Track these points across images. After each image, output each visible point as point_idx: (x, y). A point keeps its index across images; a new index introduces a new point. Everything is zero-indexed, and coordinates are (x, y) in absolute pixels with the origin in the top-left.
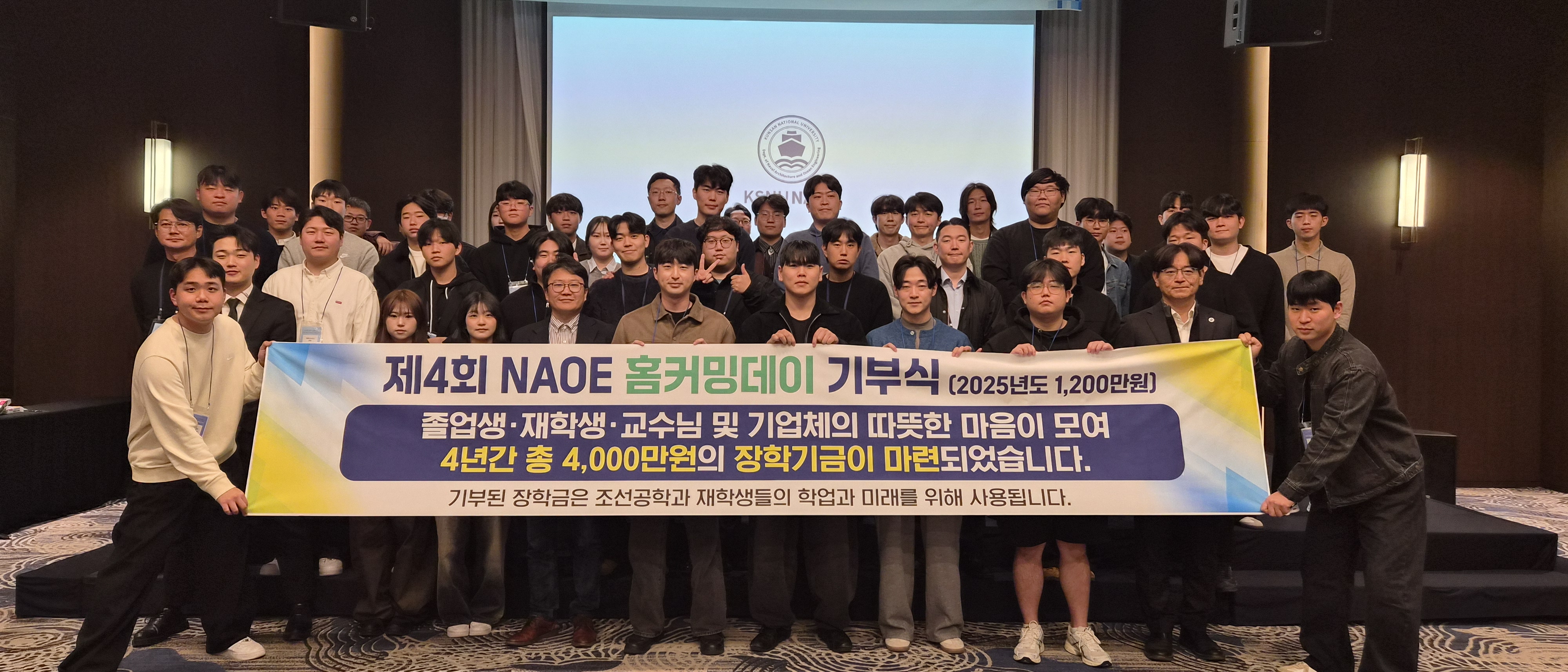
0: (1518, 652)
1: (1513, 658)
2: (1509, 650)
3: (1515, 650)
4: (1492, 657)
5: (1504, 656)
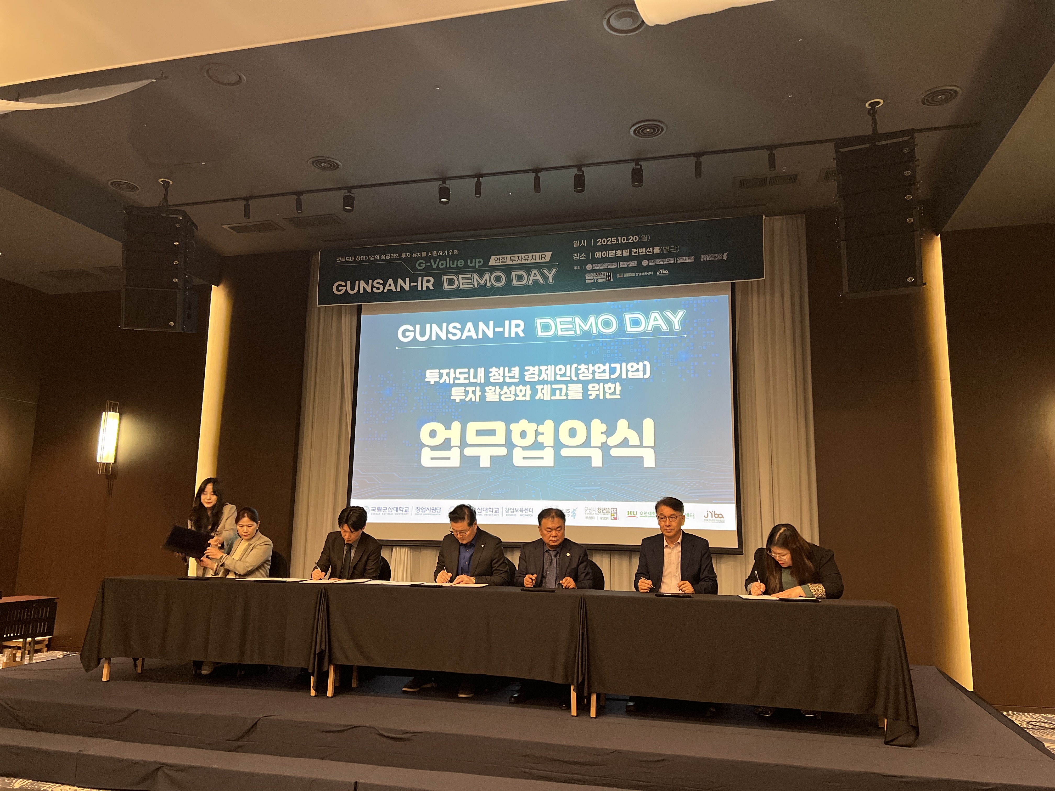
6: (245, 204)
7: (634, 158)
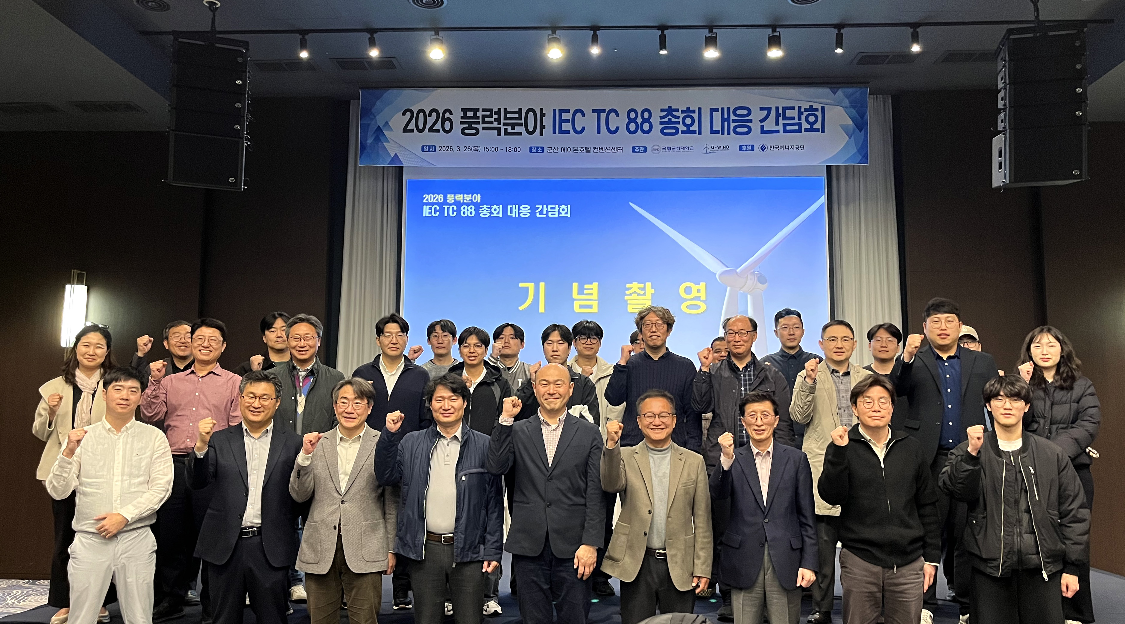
6: (301, 39)
7: (772, 23)
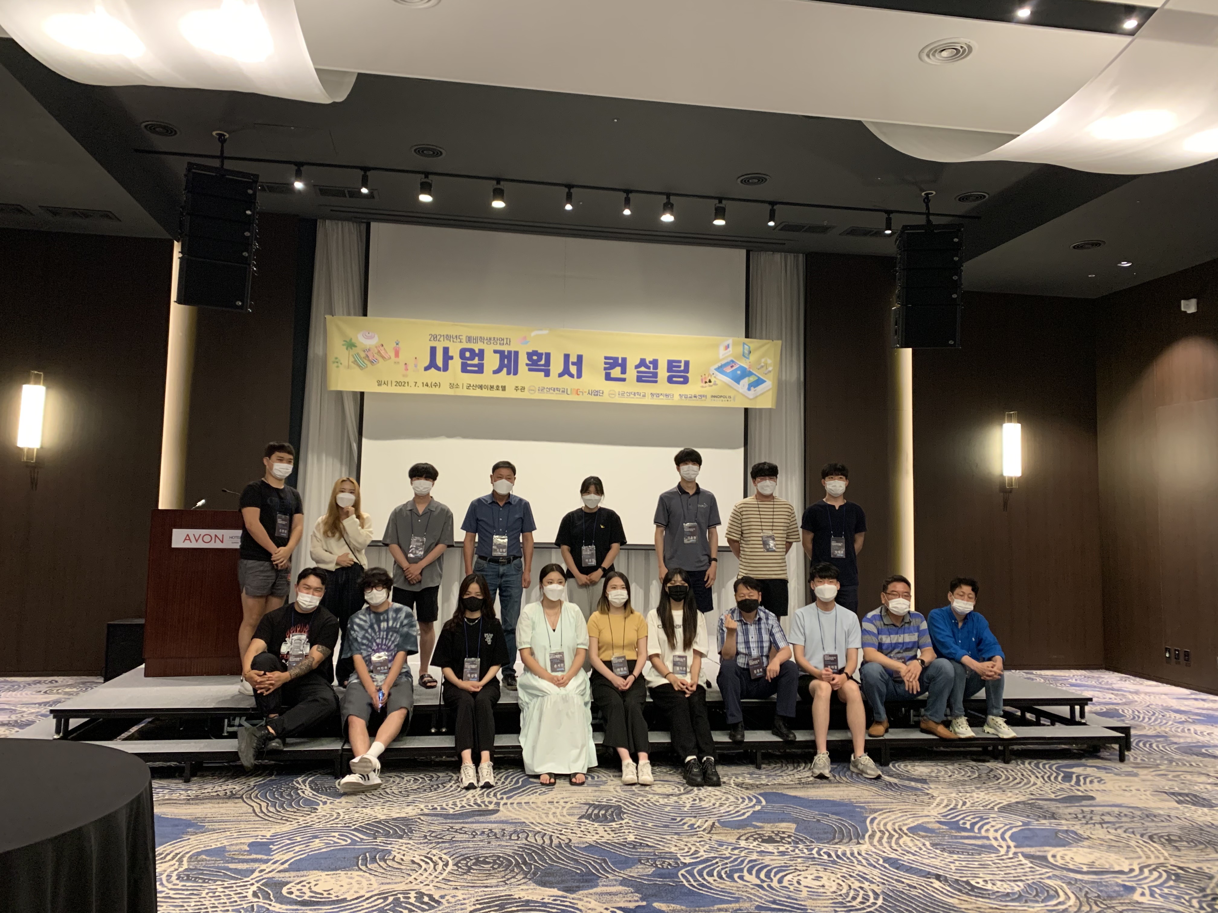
0: (1105, 783)
1: (1102, 787)
2: (1099, 782)
3: (1103, 782)
4: (1089, 786)
5: (1096, 785)
6: (296, 170)
